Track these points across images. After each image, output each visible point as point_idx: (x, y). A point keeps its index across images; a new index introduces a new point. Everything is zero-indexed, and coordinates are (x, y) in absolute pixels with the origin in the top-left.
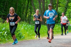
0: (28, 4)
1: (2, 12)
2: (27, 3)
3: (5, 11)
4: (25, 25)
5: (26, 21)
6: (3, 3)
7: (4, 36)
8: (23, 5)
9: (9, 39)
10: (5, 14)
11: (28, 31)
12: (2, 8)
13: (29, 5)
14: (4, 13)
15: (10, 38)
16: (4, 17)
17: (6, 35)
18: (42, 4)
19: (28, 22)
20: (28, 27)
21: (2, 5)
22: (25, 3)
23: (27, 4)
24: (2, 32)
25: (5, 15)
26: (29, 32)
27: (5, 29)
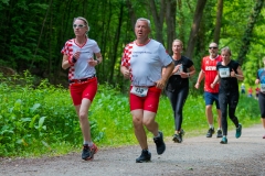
0: (120, 25)
1: (33, 52)
2: (117, 21)
3: (42, 47)
4: (109, 96)
5: (111, 82)
6: (37, 20)
7: (36, 133)
8: (101, 29)
9: (55, 142)
10: (41, 58)
11: (116, 116)
12: (33, 37)
13: (123, 30)
14: (38, 54)
15: (55, 138)
16: (38, 67)
17: (45, 127)
18: (165, 25)
19: (117, 85)
20: (119, 103)
21: (34, 28)
22: (109, 21)
23: (115, 28)
24: (31, 117)
25: (41, 62)
26: (121, 120)
27: (40, 108)
